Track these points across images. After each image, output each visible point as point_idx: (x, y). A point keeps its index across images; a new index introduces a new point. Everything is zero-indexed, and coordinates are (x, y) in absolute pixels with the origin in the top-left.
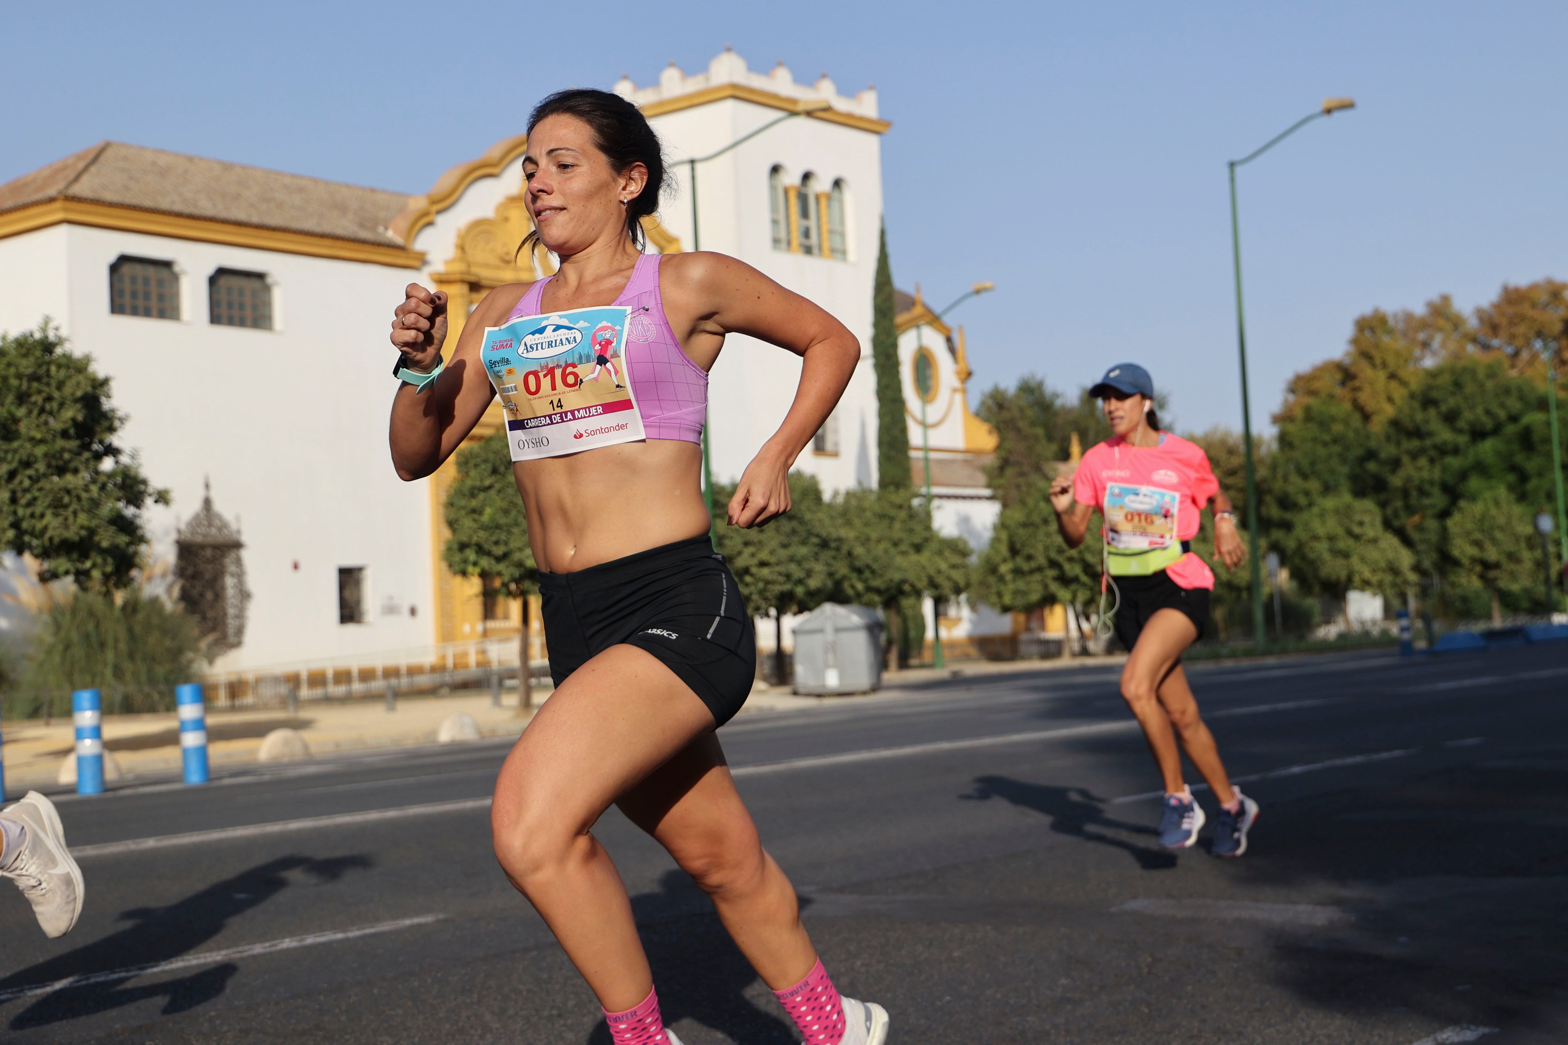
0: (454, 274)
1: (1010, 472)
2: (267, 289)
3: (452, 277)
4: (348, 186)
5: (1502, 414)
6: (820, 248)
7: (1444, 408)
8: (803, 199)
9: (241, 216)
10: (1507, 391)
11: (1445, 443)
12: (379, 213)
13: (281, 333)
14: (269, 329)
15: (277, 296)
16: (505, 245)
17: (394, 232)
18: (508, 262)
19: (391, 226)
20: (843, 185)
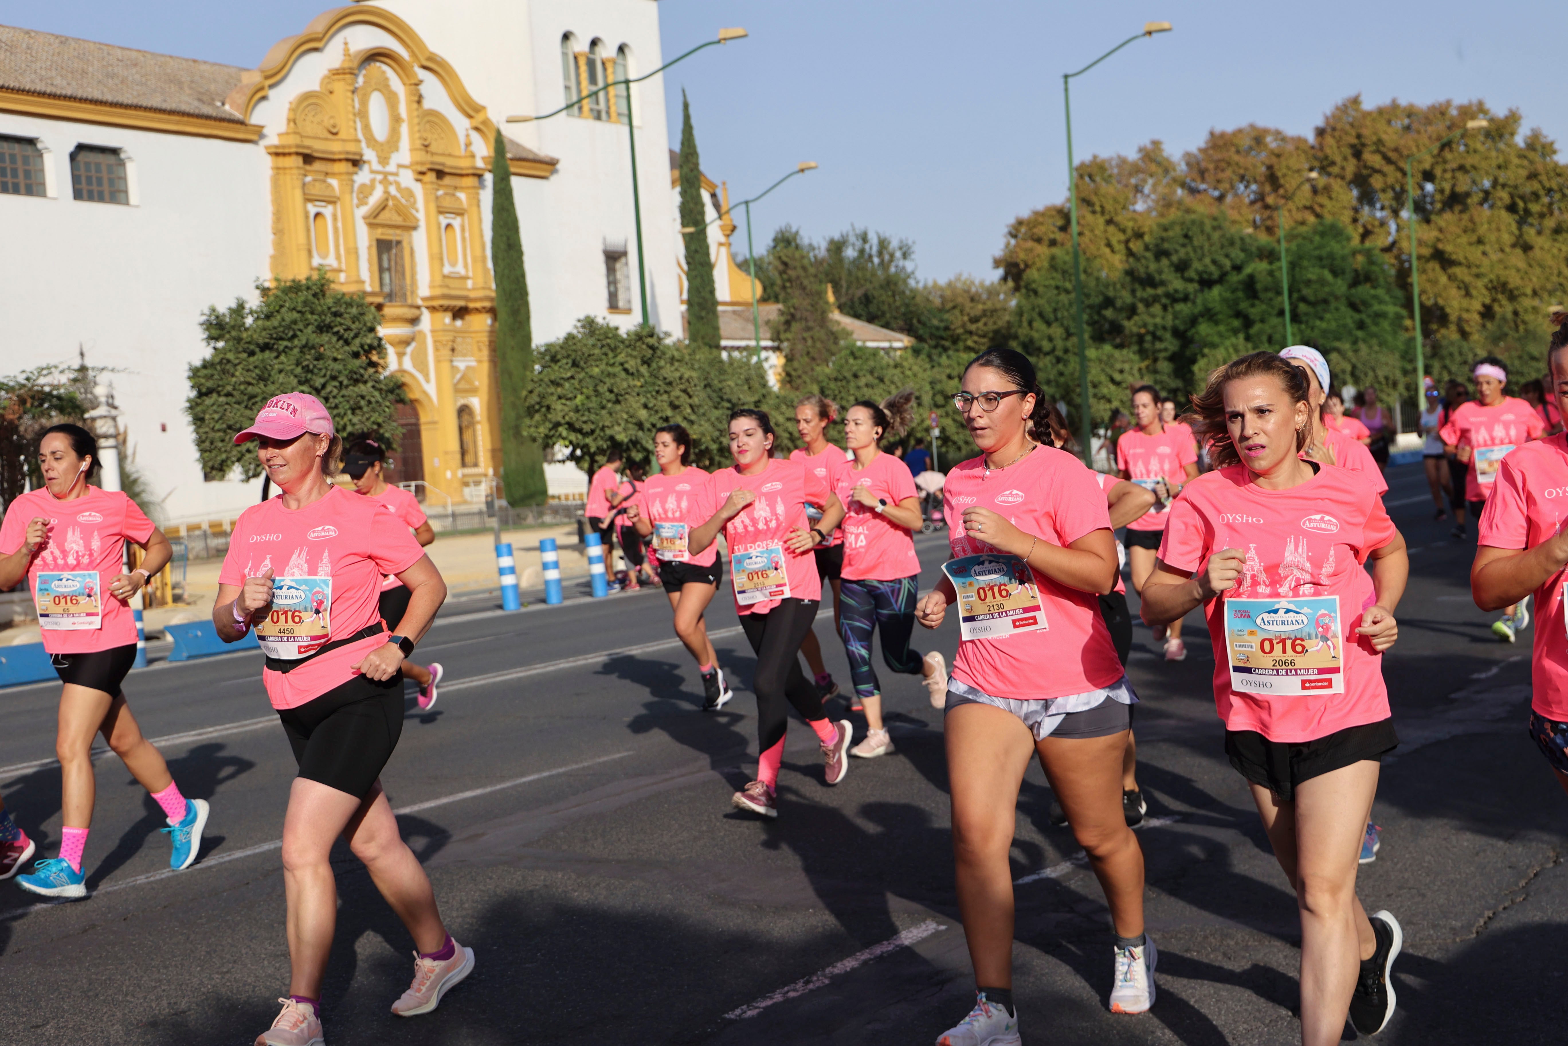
0: (290, 147)
1: (795, 326)
2: (122, 164)
3: (287, 151)
4: (171, 57)
5: (1227, 263)
6: (608, 113)
7: (1175, 258)
8: (591, 64)
9: (97, 95)
10: (1232, 243)
11: (1176, 291)
12: (213, 87)
13: (137, 206)
14: (127, 203)
15: (132, 171)
16: (332, 117)
17: (231, 106)
18: (335, 134)
19: (227, 100)
20: (626, 51)
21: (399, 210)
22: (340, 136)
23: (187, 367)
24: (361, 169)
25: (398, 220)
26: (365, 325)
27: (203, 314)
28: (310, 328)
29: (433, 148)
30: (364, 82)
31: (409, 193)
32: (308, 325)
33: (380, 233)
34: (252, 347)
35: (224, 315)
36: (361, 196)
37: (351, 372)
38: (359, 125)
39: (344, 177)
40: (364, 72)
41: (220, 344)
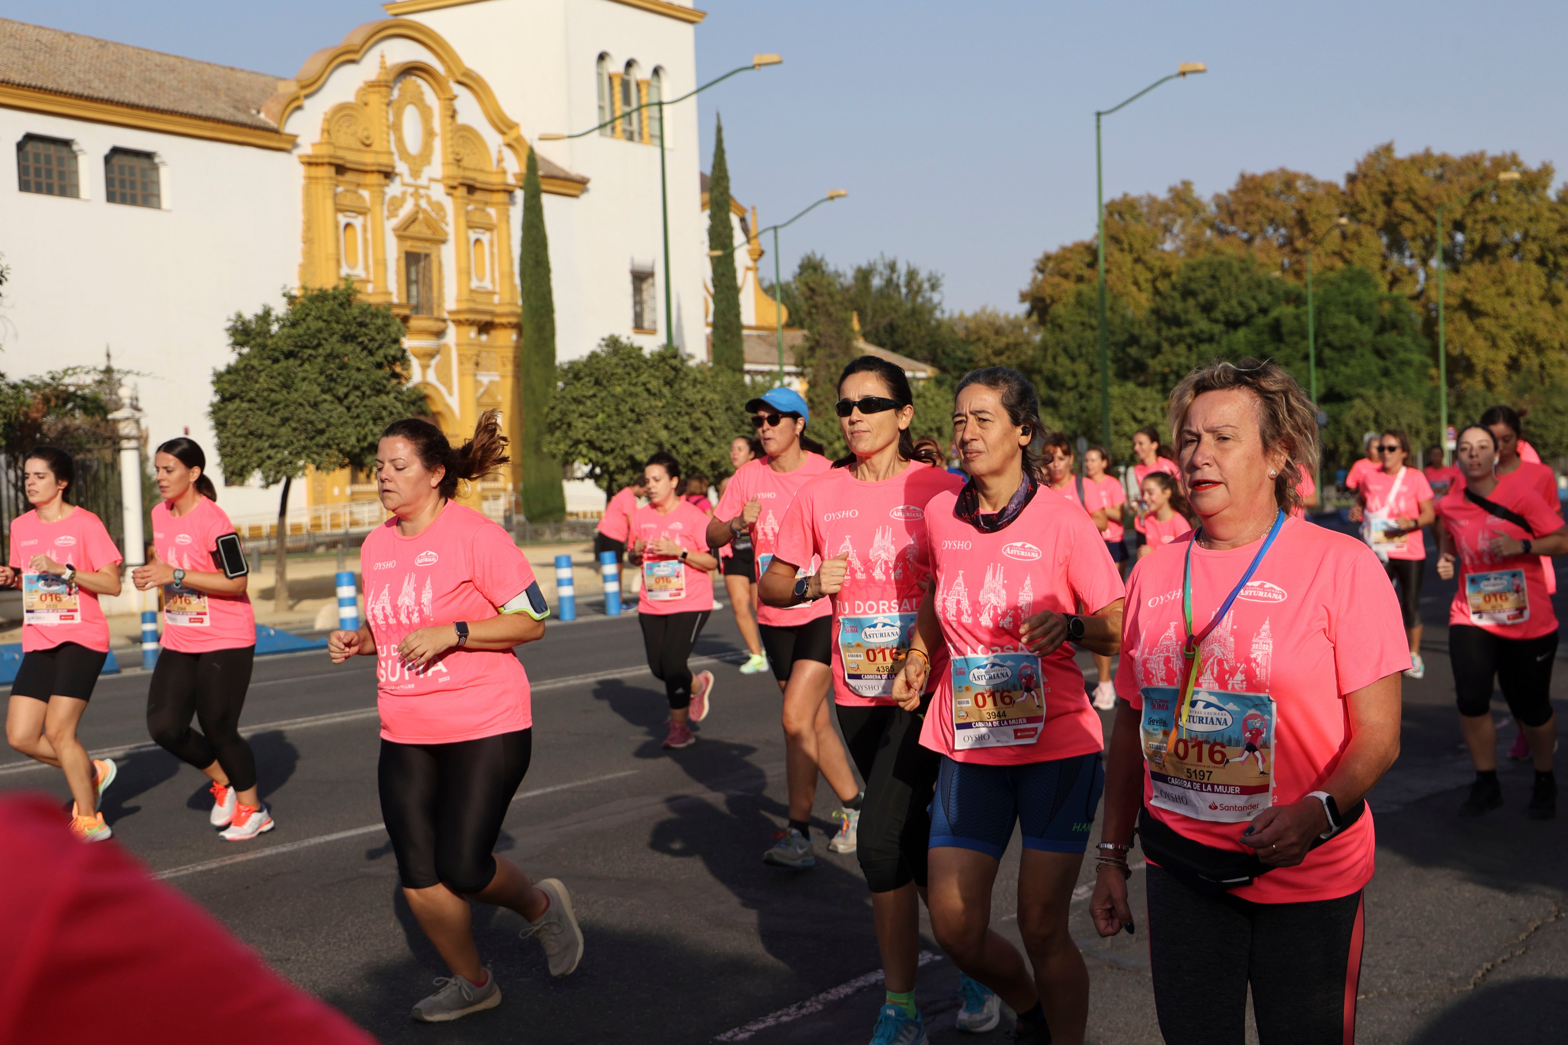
0: (323, 157)
1: (819, 353)
2: (155, 168)
3: (320, 160)
4: (209, 64)
5: (1254, 306)
6: (640, 134)
7: (1201, 299)
8: (626, 85)
9: (133, 99)
10: (1259, 286)
11: (1202, 331)
12: (249, 95)
13: (169, 211)
14: (158, 207)
15: (165, 176)
16: (366, 129)
17: (267, 115)
18: (368, 146)
19: (263, 109)
20: (662, 73)
21: (430, 223)
22: (373, 148)
23: (211, 372)
24: (392, 181)
25: (427, 233)
26: (389, 336)
27: (229, 320)
28: (335, 338)
29: (465, 163)
30: (400, 95)
31: (439, 207)
32: (333, 334)
33: (409, 245)
34: (277, 354)
35: (250, 321)
36: (392, 208)
37: (375, 382)
38: (392, 138)
39: (376, 189)
40: (399, 85)
41: (246, 350)
